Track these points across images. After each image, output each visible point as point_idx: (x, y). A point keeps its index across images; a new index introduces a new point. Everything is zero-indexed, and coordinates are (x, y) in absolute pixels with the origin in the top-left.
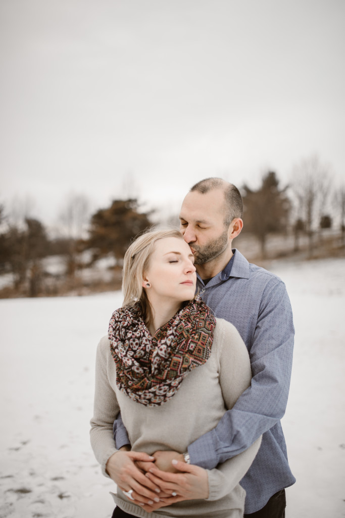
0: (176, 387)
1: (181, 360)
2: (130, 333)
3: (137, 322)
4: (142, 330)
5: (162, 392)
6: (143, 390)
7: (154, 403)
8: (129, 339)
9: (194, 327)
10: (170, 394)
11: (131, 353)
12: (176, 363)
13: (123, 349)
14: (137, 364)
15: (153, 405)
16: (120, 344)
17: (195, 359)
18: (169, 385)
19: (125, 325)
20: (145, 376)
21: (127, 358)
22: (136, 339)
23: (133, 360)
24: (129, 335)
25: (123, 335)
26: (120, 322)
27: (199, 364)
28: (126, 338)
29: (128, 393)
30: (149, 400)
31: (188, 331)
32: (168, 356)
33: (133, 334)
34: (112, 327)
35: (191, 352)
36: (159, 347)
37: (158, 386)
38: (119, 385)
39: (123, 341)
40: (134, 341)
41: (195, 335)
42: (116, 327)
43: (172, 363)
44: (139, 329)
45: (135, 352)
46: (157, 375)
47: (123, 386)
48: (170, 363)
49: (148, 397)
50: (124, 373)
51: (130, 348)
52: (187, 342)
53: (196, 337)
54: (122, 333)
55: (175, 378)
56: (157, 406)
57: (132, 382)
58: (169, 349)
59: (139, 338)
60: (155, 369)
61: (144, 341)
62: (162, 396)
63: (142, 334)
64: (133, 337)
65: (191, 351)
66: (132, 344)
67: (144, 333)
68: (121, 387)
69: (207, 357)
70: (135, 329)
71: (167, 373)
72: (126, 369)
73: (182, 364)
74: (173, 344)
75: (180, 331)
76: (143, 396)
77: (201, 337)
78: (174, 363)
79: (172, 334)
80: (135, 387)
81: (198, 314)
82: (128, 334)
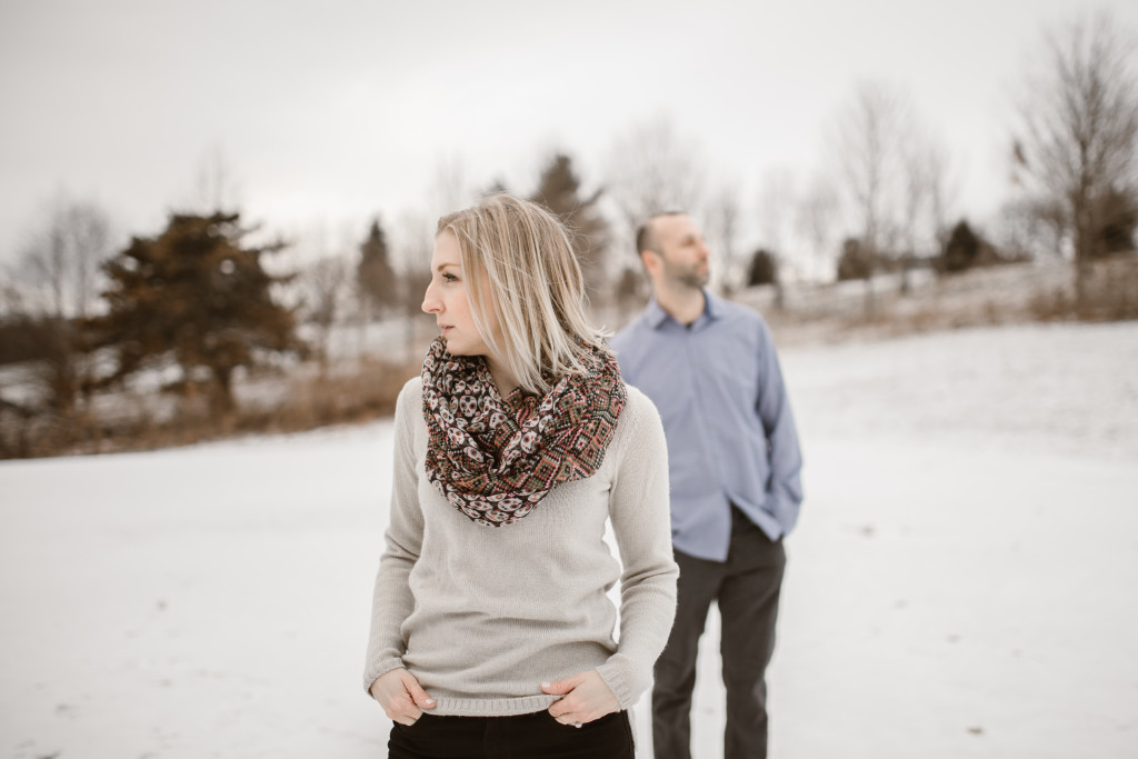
0: (535, 503)
1: (557, 465)
2: (462, 384)
3: (473, 366)
4: (484, 383)
5: (508, 507)
6: (476, 493)
7: (489, 521)
8: (459, 396)
9: (590, 405)
10: (519, 513)
11: (462, 423)
12: (547, 468)
13: (448, 412)
14: (473, 443)
15: (486, 522)
16: (444, 402)
17: (581, 466)
18: (525, 499)
19: (454, 368)
20: (486, 469)
21: (455, 430)
22: (472, 398)
23: (467, 435)
24: (460, 389)
25: (448, 386)
26: (445, 361)
27: (583, 476)
28: (453, 392)
29: (446, 492)
30: (482, 513)
31: (579, 411)
32: (534, 449)
33: (467, 388)
34: (429, 370)
35: (576, 453)
36: (523, 434)
37: (504, 495)
38: (431, 473)
39: (448, 398)
40: (468, 400)
41: (590, 422)
42: (436, 370)
43: (539, 467)
44: (477, 379)
45: (469, 419)
46: (507, 476)
47: (438, 476)
48: (536, 465)
49: (481, 508)
50: (445, 456)
51: (460, 413)
52: (574, 433)
53: (591, 426)
54: (447, 383)
55: (538, 491)
56: (492, 526)
57: (459, 475)
58: (540, 437)
59: (477, 396)
60: (507, 467)
61: (487, 404)
62: (508, 513)
63: (484, 390)
64: (467, 392)
65: (577, 450)
66: (464, 405)
67: (487, 389)
68: (433, 479)
69: (598, 465)
70: (469, 378)
71: (527, 480)
72: (453, 450)
73: (557, 472)
74: (547, 431)
75: (564, 407)
76: (473, 504)
77: (600, 428)
78: (544, 467)
79: (550, 412)
80: (463, 484)
81: (599, 379)
82: (457, 386)
